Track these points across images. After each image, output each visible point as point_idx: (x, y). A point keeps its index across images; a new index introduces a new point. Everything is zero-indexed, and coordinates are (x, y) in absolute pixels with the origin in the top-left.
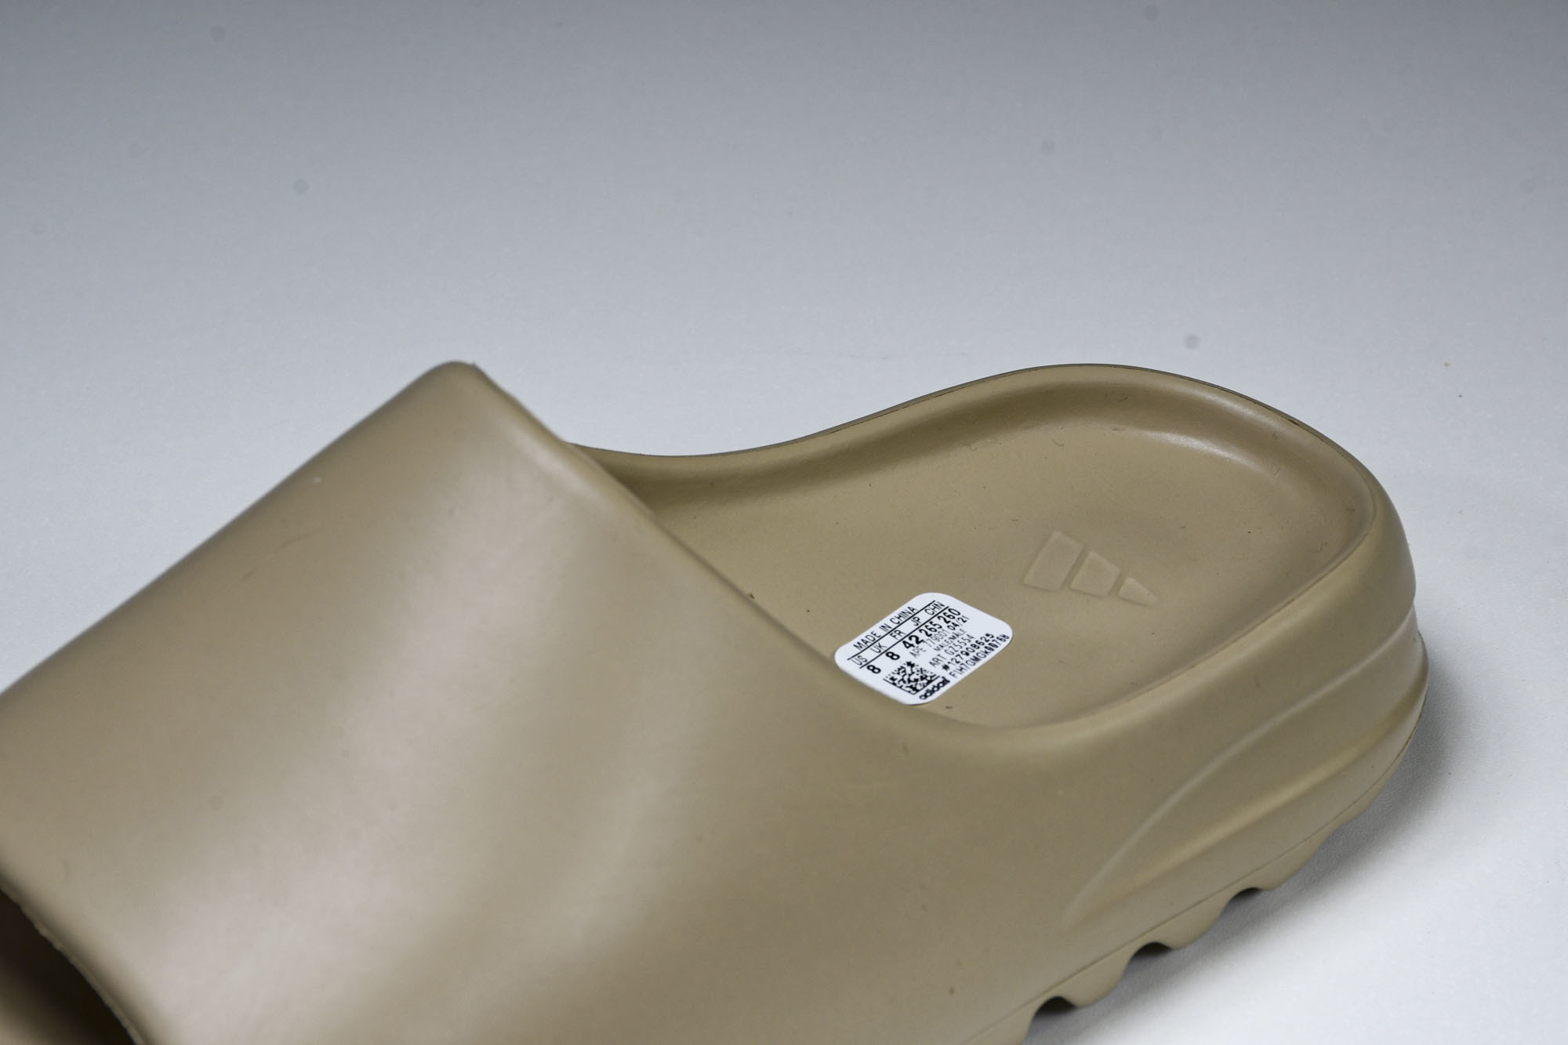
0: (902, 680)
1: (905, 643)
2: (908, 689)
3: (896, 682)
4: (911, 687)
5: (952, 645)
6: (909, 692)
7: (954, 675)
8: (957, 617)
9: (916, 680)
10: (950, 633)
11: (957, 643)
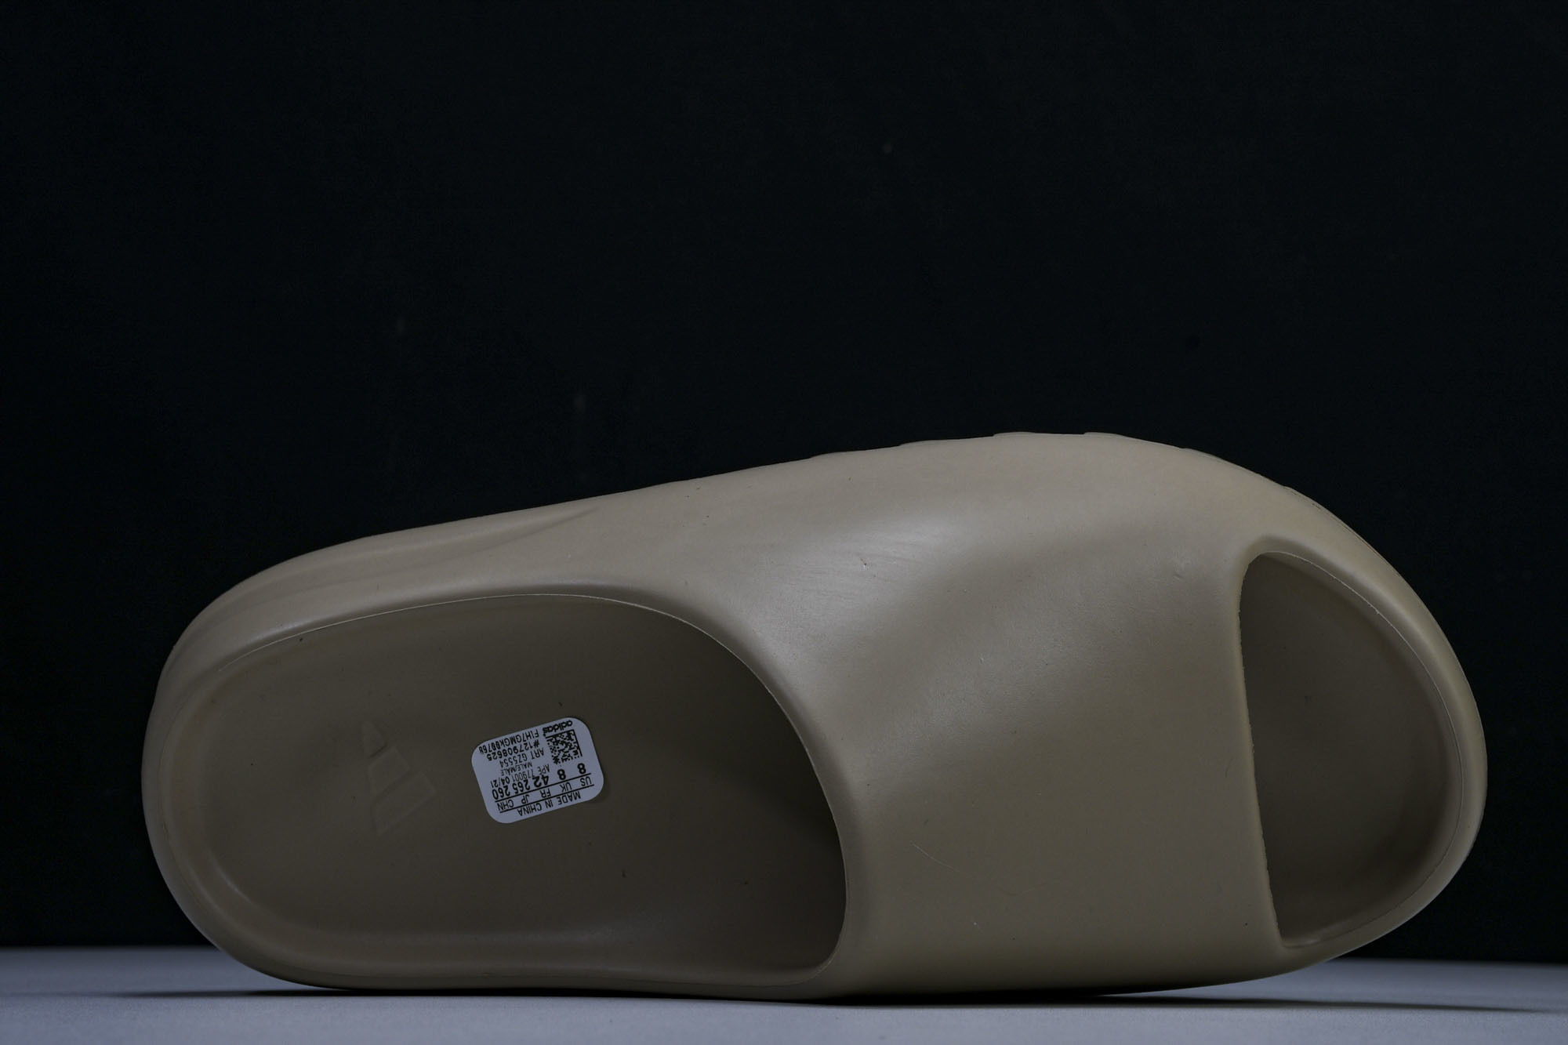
0: (571, 749)
1: (546, 783)
2: (573, 737)
3: (576, 749)
4: (570, 739)
5: (518, 763)
6: (574, 735)
7: (537, 733)
8: (497, 789)
9: (562, 743)
10: (512, 776)
11: (514, 763)
